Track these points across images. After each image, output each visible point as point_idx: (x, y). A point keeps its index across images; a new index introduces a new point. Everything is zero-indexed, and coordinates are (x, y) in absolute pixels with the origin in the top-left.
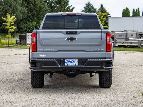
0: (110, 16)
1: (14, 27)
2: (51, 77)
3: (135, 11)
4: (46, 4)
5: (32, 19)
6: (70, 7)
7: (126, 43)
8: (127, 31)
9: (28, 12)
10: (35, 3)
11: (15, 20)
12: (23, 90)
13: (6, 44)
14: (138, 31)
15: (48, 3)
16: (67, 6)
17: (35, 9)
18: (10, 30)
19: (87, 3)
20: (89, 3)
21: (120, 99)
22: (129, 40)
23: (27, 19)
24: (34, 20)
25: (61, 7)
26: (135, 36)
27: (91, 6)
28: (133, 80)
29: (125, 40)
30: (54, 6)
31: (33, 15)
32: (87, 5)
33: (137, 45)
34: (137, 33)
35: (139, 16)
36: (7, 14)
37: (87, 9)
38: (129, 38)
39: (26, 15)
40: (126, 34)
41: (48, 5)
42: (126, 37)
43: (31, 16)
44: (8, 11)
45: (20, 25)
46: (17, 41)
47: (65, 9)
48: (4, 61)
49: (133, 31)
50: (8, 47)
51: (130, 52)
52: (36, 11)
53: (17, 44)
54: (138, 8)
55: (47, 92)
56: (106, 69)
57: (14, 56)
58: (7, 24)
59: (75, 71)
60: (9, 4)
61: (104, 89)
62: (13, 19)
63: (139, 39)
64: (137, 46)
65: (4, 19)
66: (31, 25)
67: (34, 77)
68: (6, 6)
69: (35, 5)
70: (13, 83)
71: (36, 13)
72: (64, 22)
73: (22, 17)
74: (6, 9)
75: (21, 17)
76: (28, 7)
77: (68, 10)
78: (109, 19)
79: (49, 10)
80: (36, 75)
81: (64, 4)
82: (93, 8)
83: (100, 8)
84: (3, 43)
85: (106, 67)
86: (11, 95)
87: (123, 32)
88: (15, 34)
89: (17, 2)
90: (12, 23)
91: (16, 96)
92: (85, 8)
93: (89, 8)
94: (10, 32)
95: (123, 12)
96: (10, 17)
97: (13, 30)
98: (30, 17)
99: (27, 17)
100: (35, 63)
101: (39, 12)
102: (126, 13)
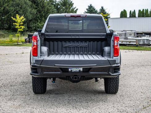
0: (110, 17)
1: (23, 27)
2: (54, 82)
3: (132, 13)
4: (53, 6)
5: (40, 20)
6: (74, 8)
7: (125, 41)
8: (126, 31)
9: (37, 13)
10: (43, 5)
11: (24, 20)
12: (24, 96)
13: (16, 42)
14: (135, 31)
15: (55, 5)
16: (72, 8)
17: (43, 10)
18: (19, 30)
19: (89, 6)
20: (91, 5)
21: (129, 110)
22: (127, 39)
23: (36, 20)
24: (42, 20)
25: (66, 9)
26: (133, 35)
27: (93, 8)
28: (138, 83)
29: (124, 39)
30: (60, 7)
31: (41, 16)
32: (89, 7)
33: (135, 43)
34: (135, 33)
35: (135, 17)
36: (17, 15)
37: (89, 11)
38: (127, 37)
39: (35, 16)
40: (125, 33)
41: (54, 7)
42: (125, 36)
43: (40, 17)
44: (19, 12)
45: (30, 25)
46: (26, 40)
47: (69, 11)
48: (10, 61)
49: (132, 31)
50: (18, 45)
51: (130, 50)
52: (44, 12)
53: (26, 42)
54: (135, 10)
55: (49, 99)
56: (113, 75)
57: (21, 55)
58: (17, 24)
59: (80, 78)
60: (20, 6)
61: (110, 95)
62: (22, 20)
63: (137, 38)
64: (135, 45)
65: (14, 19)
66: (40, 25)
67: (36, 83)
68: (17, 7)
69: (43, 7)
70: (15, 87)
71: (44, 14)
72: (68, 23)
73: (32, 17)
74: (18, 10)
75: (30, 17)
76: (36, 8)
77: (72, 11)
78: (109, 20)
79: (55, 12)
80: (38, 80)
81: (69, 6)
82: (94, 10)
83: (100, 10)
84: (13, 41)
85: (113, 73)
86: (10, 103)
87: (122, 31)
88: (25, 33)
89: (27, 4)
90: (21, 23)
91: (15, 104)
92: (87, 9)
93: (91, 9)
94: (20, 32)
95: (121, 13)
96: (20, 18)
97: (21, 30)
98: (38, 17)
99: (36, 17)
100: (36, 69)
101: (47, 13)
102: (123, 14)
